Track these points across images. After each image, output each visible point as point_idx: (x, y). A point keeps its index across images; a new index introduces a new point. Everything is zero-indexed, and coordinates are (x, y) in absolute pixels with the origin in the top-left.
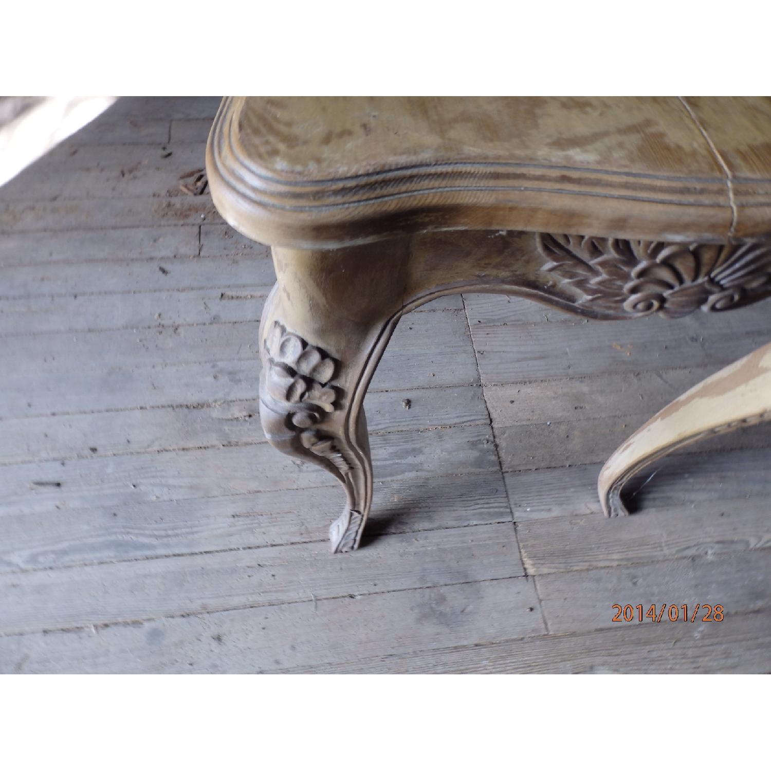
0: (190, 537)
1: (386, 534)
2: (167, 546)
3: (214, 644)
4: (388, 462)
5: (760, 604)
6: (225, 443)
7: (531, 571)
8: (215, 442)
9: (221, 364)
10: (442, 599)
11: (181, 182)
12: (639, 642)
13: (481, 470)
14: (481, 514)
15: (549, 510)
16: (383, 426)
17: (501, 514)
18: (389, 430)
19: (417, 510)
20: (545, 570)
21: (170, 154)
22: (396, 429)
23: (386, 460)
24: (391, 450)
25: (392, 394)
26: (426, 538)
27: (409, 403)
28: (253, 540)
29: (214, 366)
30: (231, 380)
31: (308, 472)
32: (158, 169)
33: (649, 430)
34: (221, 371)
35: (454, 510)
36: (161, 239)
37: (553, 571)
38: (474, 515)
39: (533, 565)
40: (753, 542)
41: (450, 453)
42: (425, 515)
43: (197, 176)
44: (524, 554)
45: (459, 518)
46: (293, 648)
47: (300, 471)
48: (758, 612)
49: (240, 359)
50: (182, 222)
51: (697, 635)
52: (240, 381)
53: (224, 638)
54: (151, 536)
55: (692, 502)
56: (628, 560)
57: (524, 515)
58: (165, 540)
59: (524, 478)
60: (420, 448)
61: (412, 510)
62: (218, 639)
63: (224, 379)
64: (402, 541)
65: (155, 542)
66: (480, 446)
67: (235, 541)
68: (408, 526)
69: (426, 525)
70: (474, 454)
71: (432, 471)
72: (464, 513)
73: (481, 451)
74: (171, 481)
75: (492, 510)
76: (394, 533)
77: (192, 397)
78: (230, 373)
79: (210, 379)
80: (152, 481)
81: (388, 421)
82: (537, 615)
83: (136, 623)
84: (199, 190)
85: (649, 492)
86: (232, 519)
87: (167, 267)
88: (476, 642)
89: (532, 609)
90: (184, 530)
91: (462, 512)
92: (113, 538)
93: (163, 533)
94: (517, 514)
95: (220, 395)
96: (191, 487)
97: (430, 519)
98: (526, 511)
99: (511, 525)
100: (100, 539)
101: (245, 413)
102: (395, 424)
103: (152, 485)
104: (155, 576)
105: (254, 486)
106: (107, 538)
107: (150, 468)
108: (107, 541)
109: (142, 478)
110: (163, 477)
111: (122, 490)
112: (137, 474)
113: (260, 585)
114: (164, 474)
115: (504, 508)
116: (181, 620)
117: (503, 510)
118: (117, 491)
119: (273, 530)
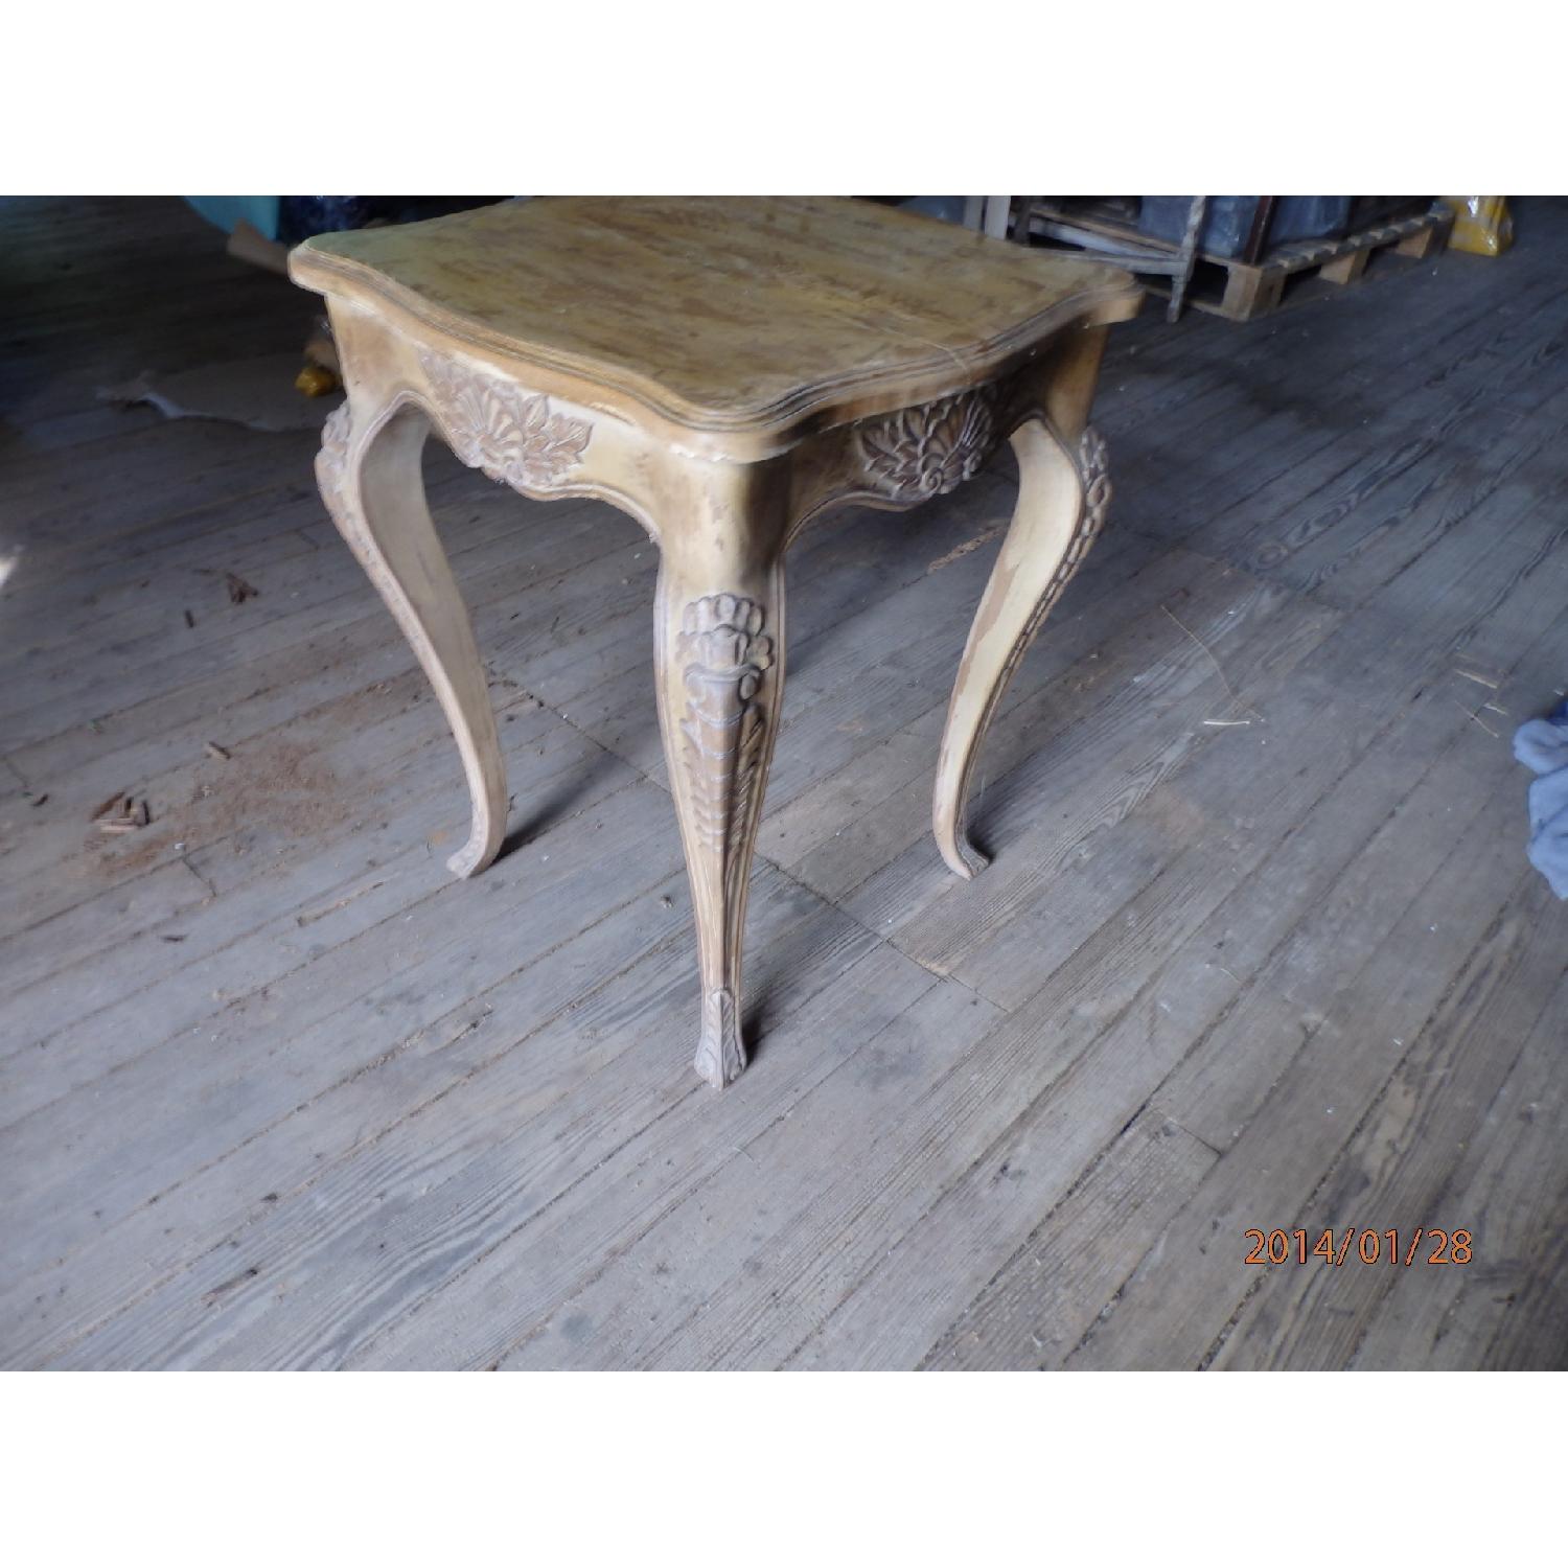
0: (520, 1197)
1: (763, 1037)
2: (495, 1228)
3: (662, 1279)
5: (1157, 866)
6: (467, 1072)
7: (943, 971)
8: (452, 1080)
9: (378, 994)
10: (880, 1055)
11: (100, 822)
12: (1092, 963)
13: (808, 916)
14: (846, 954)
15: (910, 909)
16: (658, 939)
17: (868, 942)
18: (669, 938)
19: (774, 993)
20: (956, 961)
21: (44, 799)
22: (677, 933)
25: (639, 903)
26: (810, 1012)
27: (668, 899)
28: (607, 1146)
29: (368, 1002)
30: (410, 1002)
31: (608, 1037)
32: (40, 823)
33: (956, 716)
34: (385, 1001)
35: (815, 969)
36: (132, 905)
37: (961, 959)
38: (840, 959)
39: (940, 965)
40: (1110, 822)
42: (787, 992)
43: (122, 803)
44: (923, 962)
45: (828, 972)
46: (762, 1212)
47: (600, 1040)
48: (1161, 873)
49: (399, 974)
50: (150, 867)
52: (422, 997)
53: (670, 1264)
54: (459, 1234)
55: (1032, 821)
56: (1021, 903)
57: (889, 929)
58: (486, 1224)
59: (861, 896)
61: (770, 996)
62: (662, 1270)
63: (397, 1008)
64: (787, 1032)
65: (475, 1234)
66: (787, 895)
67: (584, 1162)
68: (780, 1014)
69: (797, 1001)
70: (786, 907)
71: (756, 948)
72: (828, 964)
73: (792, 898)
74: (429, 1160)
75: (853, 945)
76: (770, 1031)
77: (367, 1053)
78: (400, 997)
79: (376, 1019)
80: (402, 1175)
81: (659, 932)
82: (984, 1004)
83: (534, 1335)
84: (142, 818)
86: (557, 1144)
87: (176, 931)
88: (950, 1067)
89: (975, 1003)
90: (502, 1197)
91: (824, 966)
92: (405, 1272)
93: (476, 1218)
94: (882, 933)
95: (409, 1027)
96: (467, 1147)
97: (796, 992)
98: (889, 924)
99: (885, 945)
100: (389, 1284)
101: (465, 1026)
102: (670, 929)
103: (406, 1179)
104: (510, 1269)
105: (552, 1092)
106: (396, 1277)
107: (382, 1164)
108: (400, 1280)
109: (382, 1182)
110: (411, 1163)
111: (365, 1215)
112: (370, 1183)
113: (661, 1181)
114: (412, 1157)
115: (864, 934)
116: (594, 1287)
117: (865, 937)
118: (358, 1220)
119: (625, 1118)
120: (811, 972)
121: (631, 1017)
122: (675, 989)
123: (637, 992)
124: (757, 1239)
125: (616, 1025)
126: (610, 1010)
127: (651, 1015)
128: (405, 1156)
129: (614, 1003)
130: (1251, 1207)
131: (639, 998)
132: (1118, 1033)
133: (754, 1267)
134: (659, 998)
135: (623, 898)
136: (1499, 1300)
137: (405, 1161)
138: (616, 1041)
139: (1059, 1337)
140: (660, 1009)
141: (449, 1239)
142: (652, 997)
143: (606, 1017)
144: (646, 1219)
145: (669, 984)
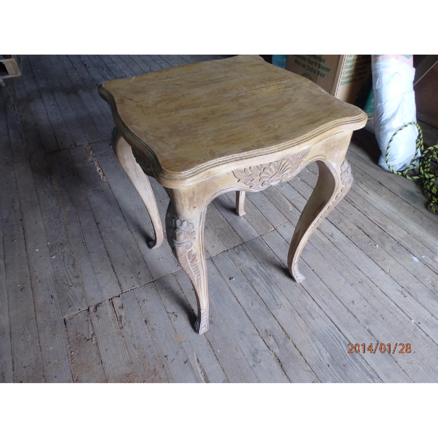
0: (331, 330)
2: (340, 337)
3: (356, 303)
4: (261, 277)
6: (288, 339)
8: (290, 343)
9: (251, 363)
12: (277, 203)
13: (247, 249)
14: (263, 245)
15: (251, 228)
16: (247, 283)
17: (260, 240)
18: (247, 281)
19: (273, 262)
20: (271, 226)
22: (245, 279)
23: (260, 278)
24: (255, 278)
25: (230, 286)
26: (281, 257)
27: (231, 278)
28: (317, 308)
29: (254, 366)
30: (257, 353)
31: (281, 302)
34: (255, 361)
37: (270, 224)
39: (271, 229)
41: (246, 260)
42: (273, 260)
44: (269, 231)
46: (339, 280)
47: (282, 304)
49: (244, 355)
51: (268, 193)
52: (256, 349)
53: (352, 301)
54: (341, 346)
57: (256, 234)
58: (339, 339)
59: (243, 237)
60: (249, 269)
61: (274, 264)
63: (259, 357)
65: (342, 342)
66: (237, 251)
67: (322, 313)
68: (280, 263)
69: (276, 258)
70: (242, 253)
71: (256, 262)
73: (239, 251)
74: (317, 352)
75: (260, 242)
76: (285, 266)
77: (275, 367)
78: (254, 356)
79: (262, 364)
80: (322, 359)
81: (244, 283)
82: (285, 225)
83: (369, 331)
85: (230, 206)
86: (315, 319)
90: (331, 334)
91: (266, 250)
92: (352, 360)
93: (337, 341)
94: (257, 236)
95: (267, 354)
96: (314, 341)
97: (274, 257)
99: (262, 237)
100: (356, 365)
102: (243, 280)
103: (323, 358)
104: (351, 334)
105: (298, 318)
106: (354, 362)
107: (318, 364)
108: (355, 362)
109: (324, 365)
110: (318, 356)
111: (334, 370)
112: (323, 368)
113: (329, 298)
114: (316, 356)
115: (257, 240)
116: (357, 317)
117: (258, 240)
118: (335, 372)
119: (309, 303)
120: (267, 253)
121: (275, 295)
122: (266, 283)
123: (266, 292)
124: (345, 282)
125: (277, 299)
126: (271, 300)
127: (275, 290)
128: (316, 359)
129: (268, 298)
130: (342, 205)
131: (268, 292)
132: (298, 207)
133: (352, 285)
134: (269, 288)
135: (227, 289)
136: (361, 184)
137: (317, 359)
138: (282, 299)
139: (369, 240)
140: (273, 288)
141: (343, 348)
142: (268, 289)
143: (273, 301)
144: (339, 303)
145: (264, 284)
